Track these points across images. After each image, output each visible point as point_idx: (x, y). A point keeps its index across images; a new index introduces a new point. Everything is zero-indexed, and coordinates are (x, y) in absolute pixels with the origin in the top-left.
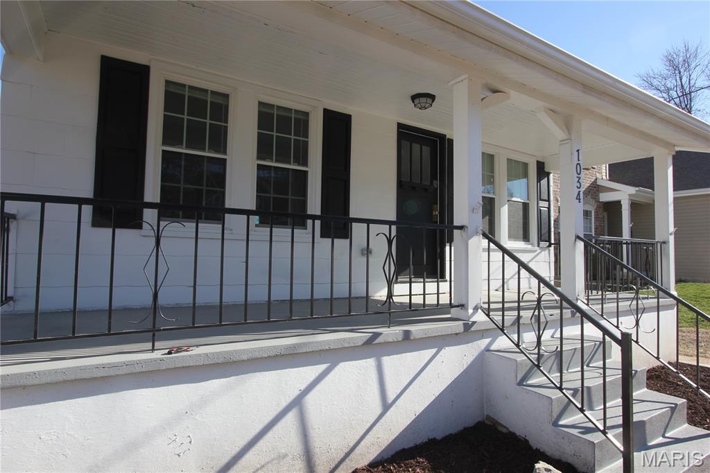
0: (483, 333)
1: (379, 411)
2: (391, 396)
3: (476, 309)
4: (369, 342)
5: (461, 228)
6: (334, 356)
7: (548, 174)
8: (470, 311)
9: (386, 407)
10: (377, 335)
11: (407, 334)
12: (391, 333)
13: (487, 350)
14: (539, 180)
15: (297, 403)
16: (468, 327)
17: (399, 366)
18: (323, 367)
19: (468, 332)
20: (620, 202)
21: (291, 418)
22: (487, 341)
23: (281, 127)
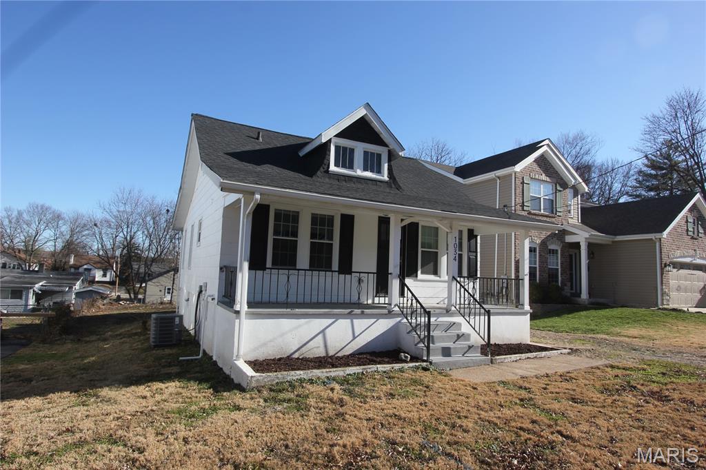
0: (397, 315)
1: (351, 339)
2: (356, 335)
3: (395, 306)
4: (350, 313)
5: (390, 274)
6: (338, 317)
7: (476, 236)
8: (393, 306)
9: (354, 338)
10: (352, 311)
11: (363, 312)
12: (358, 311)
13: (400, 322)
14: (469, 239)
15: (323, 331)
16: (390, 312)
17: (360, 324)
18: (334, 320)
19: (390, 314)
20: (579, 243)
21: (320, 336)
22: (400, 319)
23: (321, 224)
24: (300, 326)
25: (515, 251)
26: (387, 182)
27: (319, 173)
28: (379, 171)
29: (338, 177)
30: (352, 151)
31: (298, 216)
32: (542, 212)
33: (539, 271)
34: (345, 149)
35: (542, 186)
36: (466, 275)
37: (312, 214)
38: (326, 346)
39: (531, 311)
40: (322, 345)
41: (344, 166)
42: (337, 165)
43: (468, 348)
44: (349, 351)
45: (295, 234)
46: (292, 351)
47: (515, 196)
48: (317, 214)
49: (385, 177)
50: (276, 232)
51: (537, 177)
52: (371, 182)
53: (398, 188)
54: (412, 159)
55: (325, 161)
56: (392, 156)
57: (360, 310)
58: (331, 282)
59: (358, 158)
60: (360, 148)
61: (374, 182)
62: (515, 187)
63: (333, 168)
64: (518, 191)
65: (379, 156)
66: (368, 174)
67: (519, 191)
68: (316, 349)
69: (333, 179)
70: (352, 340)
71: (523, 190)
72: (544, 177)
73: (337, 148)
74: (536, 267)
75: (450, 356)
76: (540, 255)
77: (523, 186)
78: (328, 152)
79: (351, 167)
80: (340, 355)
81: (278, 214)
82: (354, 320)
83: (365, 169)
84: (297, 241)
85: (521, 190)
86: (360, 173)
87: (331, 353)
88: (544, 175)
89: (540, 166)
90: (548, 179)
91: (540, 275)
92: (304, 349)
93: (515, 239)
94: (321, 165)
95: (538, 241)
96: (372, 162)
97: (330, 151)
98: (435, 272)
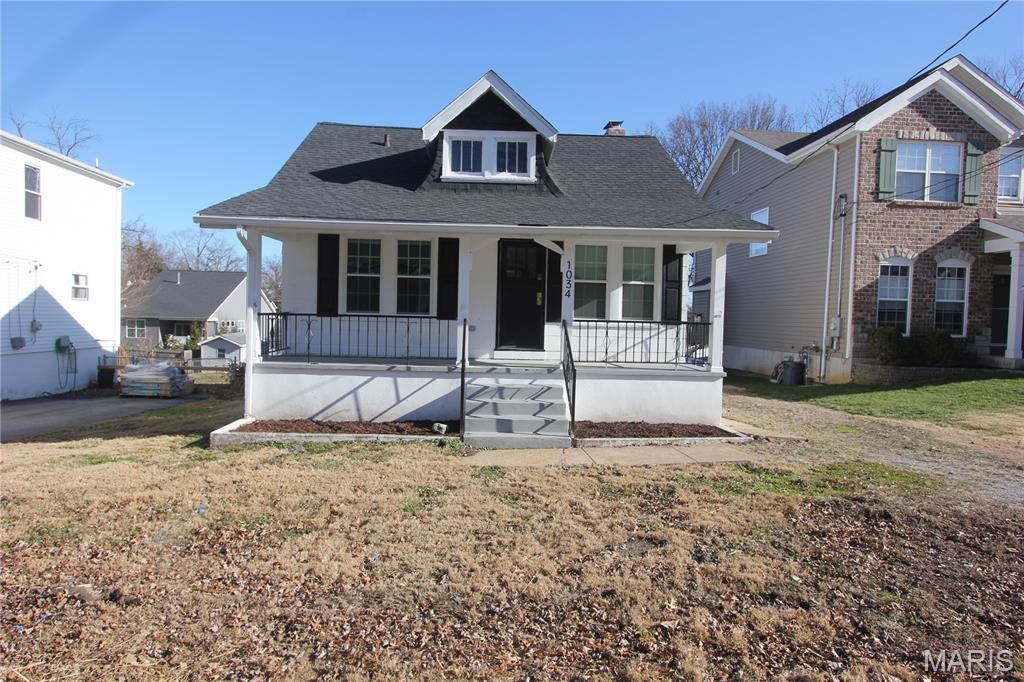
2: (402, 397)
4: (389, 370)
6: (375, 373)
9: (399, 401)
10: (394, 367)
11: (409, 369)
12: (401, 367)
14: (666, 262)
15: (354, 391)
16: (451, 370)
17: (407, 384)
18: (369, 377)
19: (453, 373)
20: (1009, 253)
21: (351, 398)
23: (412, 254)
24: (323, 383)
25: (855, 274)
26: (534, 185)
27: (425, 184)
28: (524, 169)
29: (455, 186)
30: (478, 145)
31: (379, 246)
32: (927, 199)
33: (913, 308)
34: (467, 144)
35: (929, 151)
36: (659, 319)
37: (399, 241)
38: (358, 409)
39: (725, 374)
40: (353, 407)
41: (466, 169)
42: (455, 168)
43: (544, 423)
44: (390, 417)
45: (376, 268)
46: (314, 413)
47: (859, 176)
48: (407, 241)
49: (532, 176)
50: (351, 269)
51: (915, 134)
52: (506, 187)
53: (554, 190)
54: (649, 137)
55: (435, 166)
56: (542, 145)
57: (405, 366)
58: (424, 330)
59: (489, 155)
60: (490, 140)
61: (514, 187)
62: (860, 160)
63: (447, 172)
64: (866, 166)
65: (523, 146)
66: (506, 176)
67: (869, 165)
68: (346, 412)
69: (448, 189)
70: (395, 405)
71: (878, 164)
72: (933, 133)
73: (455, 145)
74: (906, 302)
75: (511, 431)
76: (916, 280)
77: (879, 157)
78: (438, 153)
79: (478, 168)
80: (378, 421)
81: (353, 246)
82: (399, 379)
83: (501, 168)
84: (378, 278)
85: (873, 164)
86: (490, 175)
87: (366, 418)
88: (933, 130)
89: (924, 113)
90: (944, 136)
91: (913, 316)
92: (329, 412)
93: (856, 254)
94: (429, 172)
95: (912, 255)
96: (510, 158)
97: (441, 151)
98: (601, 313)
